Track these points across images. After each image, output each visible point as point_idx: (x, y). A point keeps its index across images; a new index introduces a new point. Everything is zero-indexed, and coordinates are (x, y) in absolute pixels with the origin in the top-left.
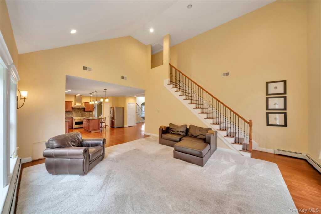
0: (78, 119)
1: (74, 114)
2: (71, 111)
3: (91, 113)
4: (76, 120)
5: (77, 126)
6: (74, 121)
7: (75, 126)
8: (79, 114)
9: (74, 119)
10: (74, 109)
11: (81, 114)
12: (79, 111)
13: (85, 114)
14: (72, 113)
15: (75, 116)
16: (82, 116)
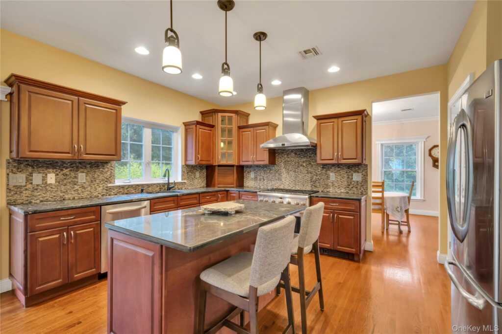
1: (286, 179)
8: (304, 178)
10: (286, 156)
11: (312, 178)
12: (304, 164)
13: (328, 178)
14: (279, 174)
15: (289, 188)
16: (315, 187)
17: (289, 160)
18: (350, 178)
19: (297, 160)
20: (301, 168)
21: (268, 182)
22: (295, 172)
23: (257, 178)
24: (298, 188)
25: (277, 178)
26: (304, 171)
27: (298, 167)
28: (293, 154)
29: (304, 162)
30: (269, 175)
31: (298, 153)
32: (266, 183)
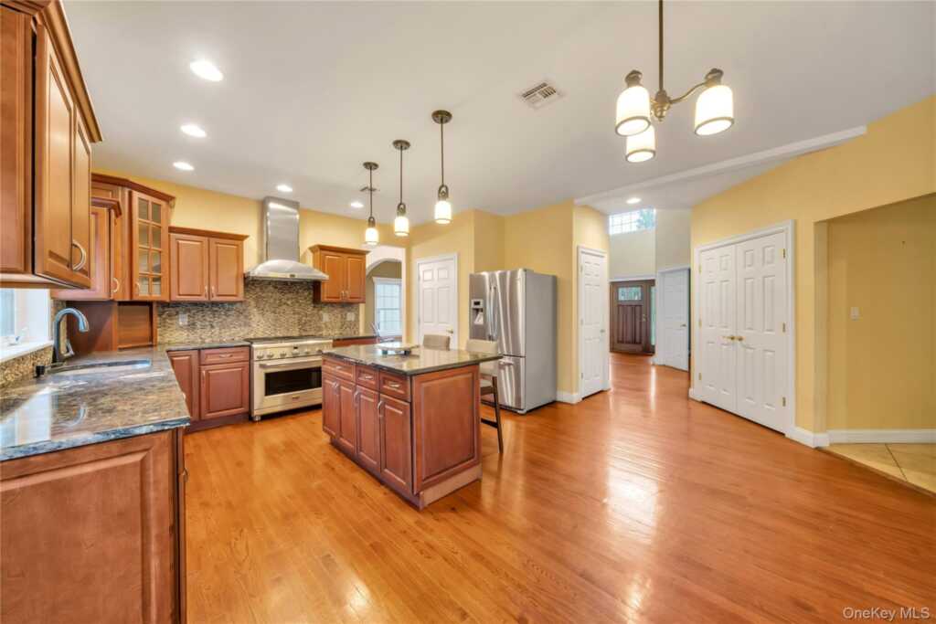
0: (283, 356)
1: (259, 324)
2: (241, 297)
3: (350, 317)
4: (270, 357)
5: (278, 402)
6: (256, 365)
7: (265, 403)
8: (288, 320)
9: (256, 354)
10: (258, 290)
11: (300, 320)
12: (289, 302)
13: (321, 319)
14: (246, 317)
15: (266, 336)
16: (304, 330)
17: (264, 295)
18: (344, 318)
19: (278, 295)
20: (284, 307)
21: (223, 330)
22: (274, 312)
23: (194, 324)
24: (279, 334)
25: (242, 323)
26: (289, 311)
27: (280, 306)
28: (271, 288)
29: (288, 299)
30: (225, 320)
31: (279, 287)
32: (217, 333)
